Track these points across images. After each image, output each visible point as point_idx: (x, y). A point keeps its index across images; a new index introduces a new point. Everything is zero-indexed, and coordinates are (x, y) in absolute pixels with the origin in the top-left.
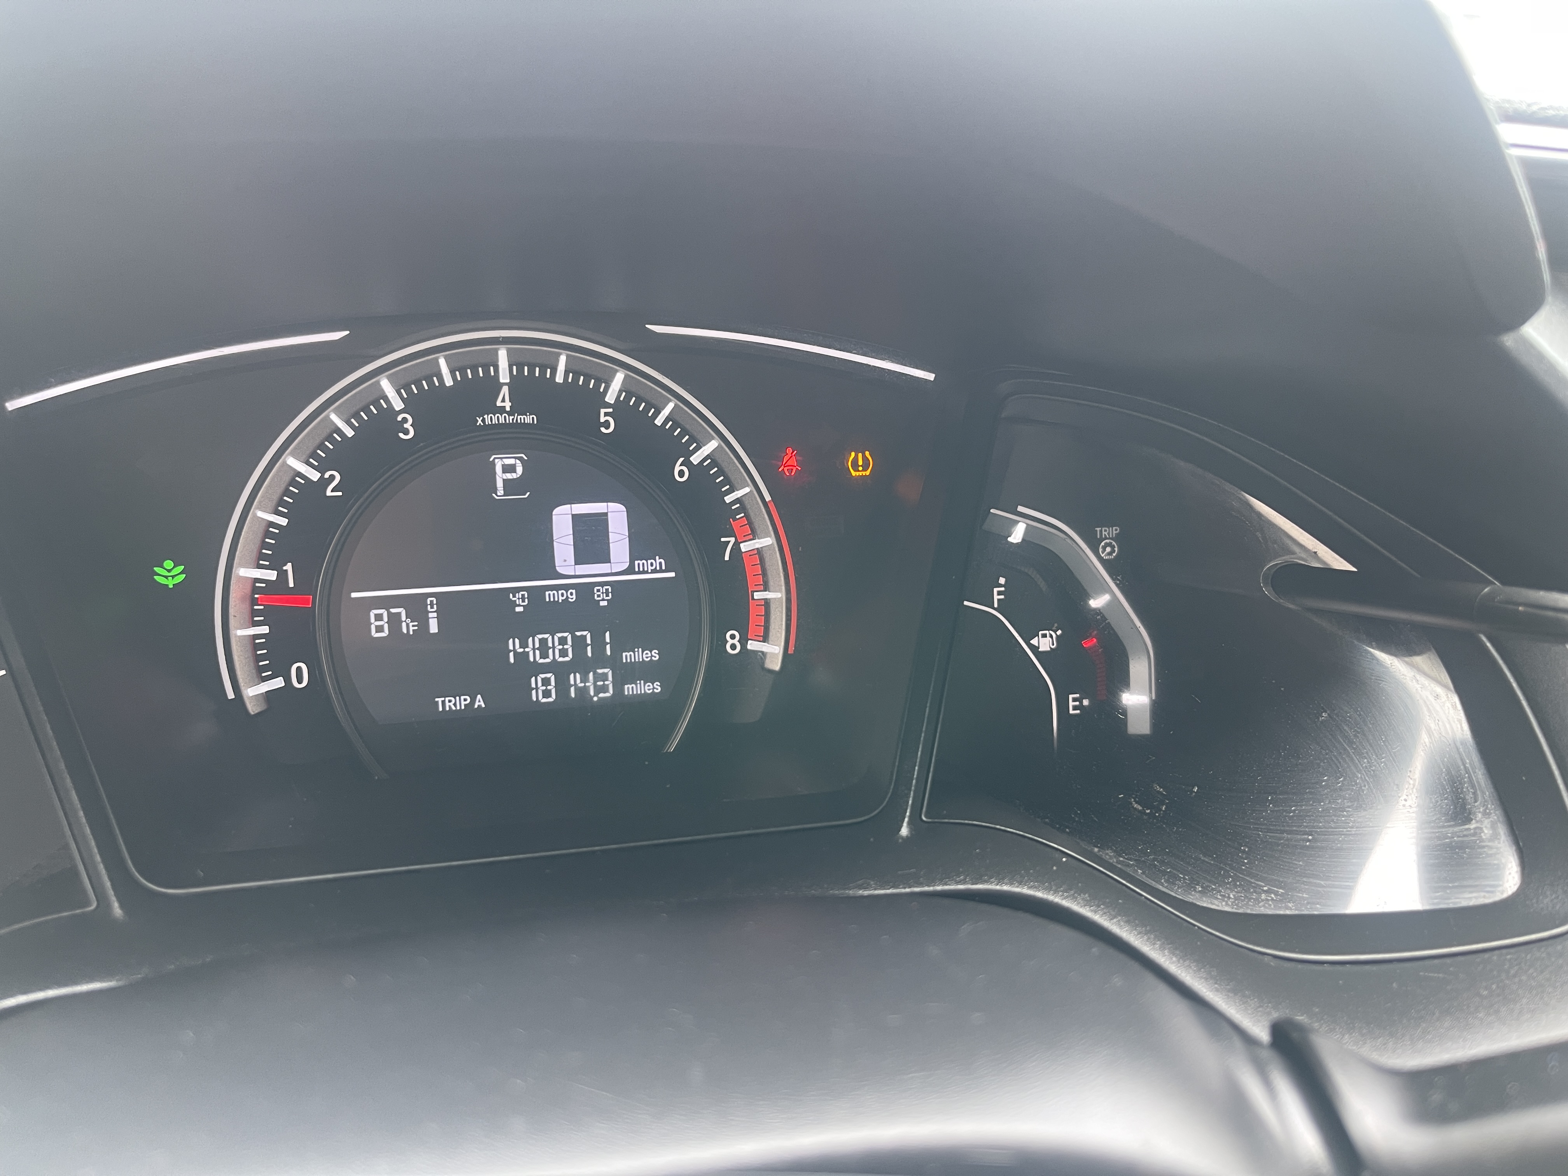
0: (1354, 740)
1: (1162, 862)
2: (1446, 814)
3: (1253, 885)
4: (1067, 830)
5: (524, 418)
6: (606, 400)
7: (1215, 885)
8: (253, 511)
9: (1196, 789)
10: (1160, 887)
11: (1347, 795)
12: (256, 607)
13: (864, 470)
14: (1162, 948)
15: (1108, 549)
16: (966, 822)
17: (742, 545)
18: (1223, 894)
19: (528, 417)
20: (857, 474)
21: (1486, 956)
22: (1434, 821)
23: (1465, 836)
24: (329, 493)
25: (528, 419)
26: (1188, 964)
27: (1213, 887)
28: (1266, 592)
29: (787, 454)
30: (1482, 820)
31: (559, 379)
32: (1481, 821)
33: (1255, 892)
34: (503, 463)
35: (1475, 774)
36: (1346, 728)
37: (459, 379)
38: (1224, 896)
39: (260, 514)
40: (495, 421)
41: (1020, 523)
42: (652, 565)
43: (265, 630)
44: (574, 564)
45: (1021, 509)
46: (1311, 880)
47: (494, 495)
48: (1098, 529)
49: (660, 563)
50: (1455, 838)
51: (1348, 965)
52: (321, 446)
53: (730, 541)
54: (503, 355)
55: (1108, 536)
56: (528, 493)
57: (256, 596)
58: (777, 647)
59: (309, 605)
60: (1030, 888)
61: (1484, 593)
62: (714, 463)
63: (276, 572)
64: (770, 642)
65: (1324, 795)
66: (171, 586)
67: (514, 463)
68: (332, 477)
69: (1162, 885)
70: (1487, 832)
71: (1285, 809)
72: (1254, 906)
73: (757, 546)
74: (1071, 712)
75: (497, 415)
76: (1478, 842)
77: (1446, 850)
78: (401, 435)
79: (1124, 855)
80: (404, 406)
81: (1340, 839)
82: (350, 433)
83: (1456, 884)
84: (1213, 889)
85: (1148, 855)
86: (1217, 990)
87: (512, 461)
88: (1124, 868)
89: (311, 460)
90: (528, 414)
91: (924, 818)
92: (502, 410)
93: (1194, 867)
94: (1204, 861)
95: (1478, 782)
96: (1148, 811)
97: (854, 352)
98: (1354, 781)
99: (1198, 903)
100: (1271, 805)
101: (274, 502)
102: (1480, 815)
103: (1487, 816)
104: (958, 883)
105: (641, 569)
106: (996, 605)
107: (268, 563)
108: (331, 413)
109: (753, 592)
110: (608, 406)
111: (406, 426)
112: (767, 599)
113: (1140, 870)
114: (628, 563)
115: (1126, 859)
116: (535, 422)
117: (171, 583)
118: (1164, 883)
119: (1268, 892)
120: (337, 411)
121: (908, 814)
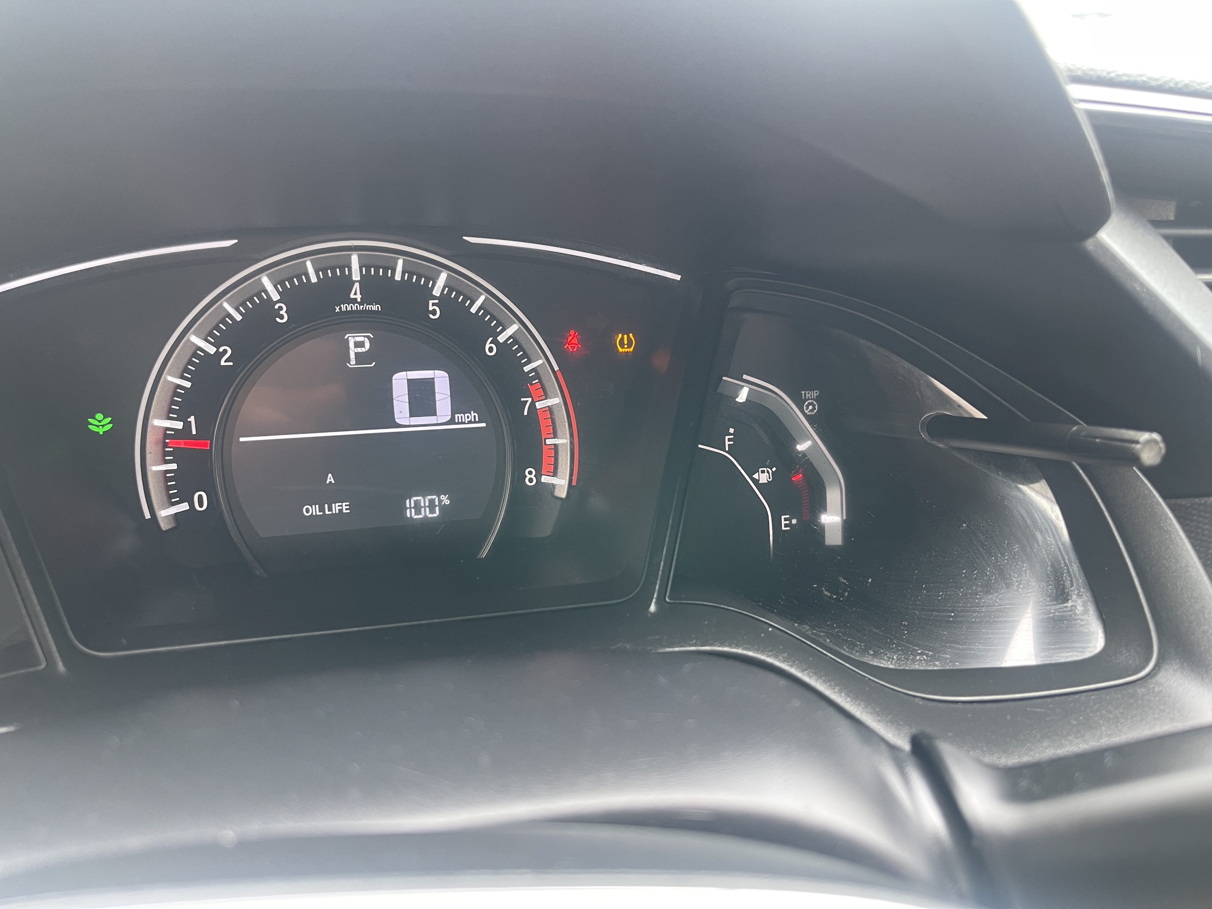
0: (986, 543)
1: (844, 634)
2: (1050, 596)
3: (911, 649)
4: (775, 611)
5: (371, 307)
6: (434, 293)
7: (883, 650)
8: (165, 376)
9: (870, 580)
10: (843, 652)
11: (980, 584)
12: (167, 449)
13: (629, 347)
14: (840, 692)
15: (811, 407)
16: (699, 602)
17: (537, 404)
18: (889, 656)
19: (374, 306)
20: (624, 350)
21: (1076, 696)
22: (1041, 602)
23: (1064, 612)
24: (223, 363)
25: (375, 308)
26: (859, 702)
27: (882, 651)
28: (923, 436)
29: (571, 335)
30: (1076, 599)
31: (398, 277)
32: (1076, 601)
33: (912, 654)
34: (355, 340)
35: (1072, 567)
36: (980, 535)
37: (322, 277)
38: (889, 658)
39: (170, 379)
40: (349, 309)
41: (745, 388)
42: (468, 417)
43: (174, 466)
44: (409, 416)
45: (745, 377)
46: (953, 645)
47: (348, 364)
48: (803, 392)
49: (475, 416)
50: (1056, 613)
51: (975, 704)
52: (217, 328)
53: (528, 401)
54: (355, 259)
55: (810, 398)
56: (374, 363)
57: (167, 441)
58: (564, 481)
59: (207, 447)
60: (744, 649)
61: (1072, 432)
62: (516, 342)
63: (182, 423)
64: (558, 476)
65: (963, 583)
66: (101, 433)
67: (363, 340)
68: (225, 351)
69: (845, 650)
70: (1080, 609)
71: (935, 594)
72: (911, 664)
73: (549, 404)
74: (783, 528)
75: (350, 305)
76: (1073, 616)
77: (1050, 622)
78: (278, 320)
79: (816, 628)
80: (279, 298)
81: (974, 615)
82: (238, 318)
83: (1056, 646)
84: (881, 653)
85: (834, 628)
86: (879, 721)
87: (361, 339)
88: (817, 638)
89: (209, 338)
90: (374, 304)
91: (667, 600)
92: (354, 301)
93: (868, 637)
94: (875, 632)
95: (1074, 573)
96: (835, 597)
97: (619, 257)
98: (985, 573)
99: (871, 663)
100: (925, 592)
101: (180, 369)
102: (1075, 597)
103: (1080, 597)
104: (691, 646)
105: (460, 421)
106: (727, 449)
107: (176, 416)
108: (224, 302)
109: (545, 439)
110: (435, 298)
111: (281, 312)
112: (556, 444)
113: (828, 639)
114: (450, 416)
115: (819, 632)
116: (380, 310)
117: (101, 431)
118: (846, 649)
119: (922, 654)
120: (229, 301)
121: (655, 596)
